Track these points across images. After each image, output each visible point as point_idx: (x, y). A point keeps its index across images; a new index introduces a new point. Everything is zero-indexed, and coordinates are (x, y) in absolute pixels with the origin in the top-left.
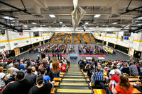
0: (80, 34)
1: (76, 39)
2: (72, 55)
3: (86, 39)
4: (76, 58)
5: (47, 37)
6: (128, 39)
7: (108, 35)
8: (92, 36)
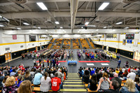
0: (79, 40)
1: (75, 44)
2: (70, 61)
3: (85, 44)
4: (75, 65)
5: (44, 42)
6: (131, 42)
7: (108, 39)
8: (91, 41)
